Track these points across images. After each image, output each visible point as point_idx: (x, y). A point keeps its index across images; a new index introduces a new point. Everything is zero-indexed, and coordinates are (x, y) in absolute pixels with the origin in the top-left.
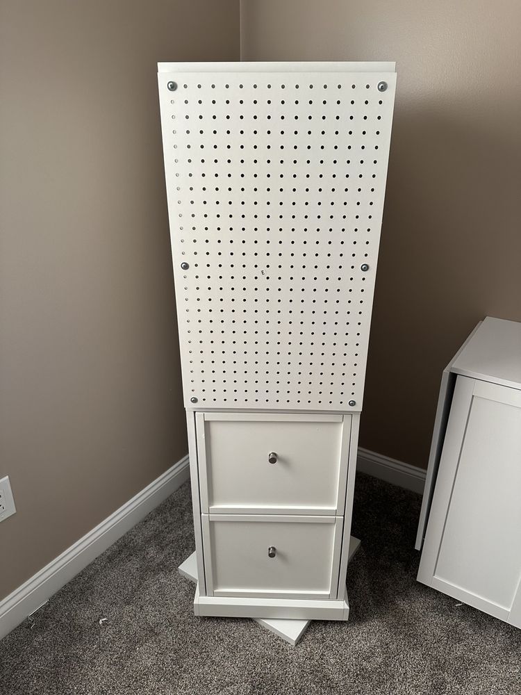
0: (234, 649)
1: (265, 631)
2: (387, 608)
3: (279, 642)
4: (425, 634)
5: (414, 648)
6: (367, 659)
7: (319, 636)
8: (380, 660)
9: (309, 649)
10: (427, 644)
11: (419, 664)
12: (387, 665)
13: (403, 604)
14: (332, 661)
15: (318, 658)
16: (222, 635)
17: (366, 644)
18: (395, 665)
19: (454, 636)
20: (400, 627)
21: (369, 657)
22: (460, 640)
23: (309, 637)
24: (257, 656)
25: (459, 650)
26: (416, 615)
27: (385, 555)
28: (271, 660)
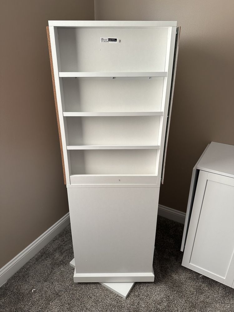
0: (96, 302)
1: (111, 292)
2: (168, 279)
3: (118, 297)
4: (186, 291)
5: (181, 297)
6: (159, 304)
7: (137, 293)
8: (165, 304)
9: (132, 300)
10: (187, 295)
11: (184, 305)
12: (169, 307)
13: (175, 277)
14: (143, 306)
15: (136, 304)
16: (91, 295)
17: (159, 297)
18: (172, 306)
19: (200, 291)
20: (174, 288)
21: (160, 303)
22: (202, 293)
23: (132, 294)
24: (108, 305)
25: (202, 298)
26: (182, 282)
27: (166, 253)
28: (114, 306)
